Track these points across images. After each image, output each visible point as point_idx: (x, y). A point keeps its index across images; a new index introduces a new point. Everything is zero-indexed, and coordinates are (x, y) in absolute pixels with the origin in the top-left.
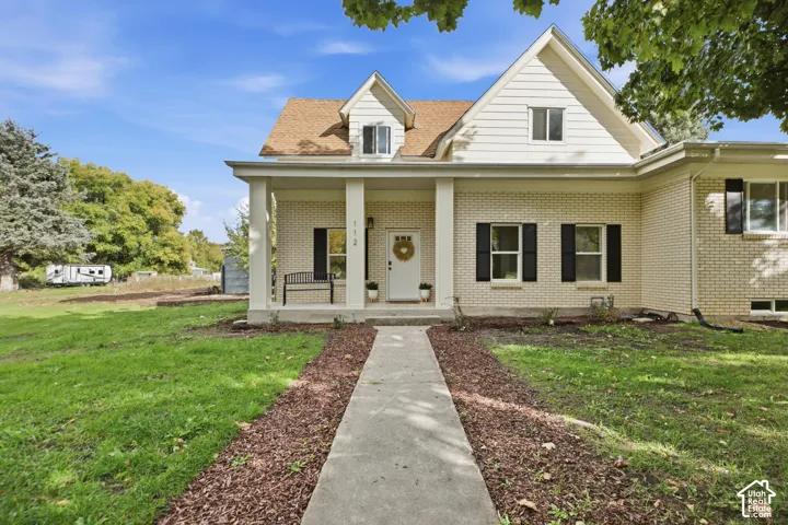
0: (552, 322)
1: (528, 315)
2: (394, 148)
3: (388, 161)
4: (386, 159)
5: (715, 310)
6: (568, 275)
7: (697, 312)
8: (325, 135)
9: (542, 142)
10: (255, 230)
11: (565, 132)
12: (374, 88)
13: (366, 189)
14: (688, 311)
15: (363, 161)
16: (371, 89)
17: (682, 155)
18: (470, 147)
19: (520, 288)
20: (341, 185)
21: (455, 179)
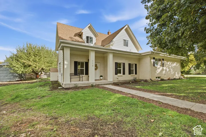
0: (131, 82)
1: (124, 81)
2: (94, 43)
3: (92, 46)
4: (92, 45)
5: (154, 79)
6: (130, 73)
7: (151, 79)
8: (75, 36)
9: (125, 47)
10: (66, 61)
11: (129, 45)
12: (89, 27)
13: (95, 53)
14: (149, 79)
15: (87, 45)
16: (88, 27)
17: (151, 53)
18: (113, 46)
19: (122, 76)
20: (88, 51)
21: (113, 52)
